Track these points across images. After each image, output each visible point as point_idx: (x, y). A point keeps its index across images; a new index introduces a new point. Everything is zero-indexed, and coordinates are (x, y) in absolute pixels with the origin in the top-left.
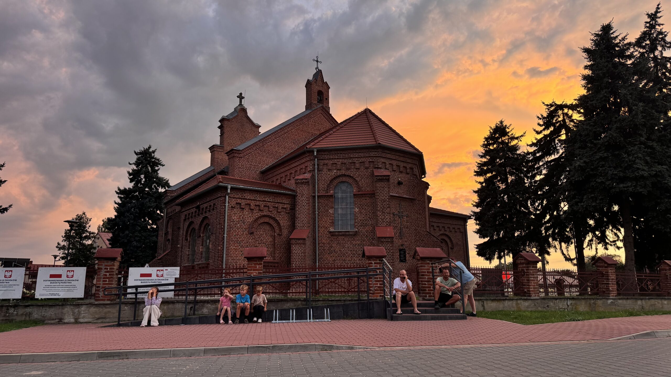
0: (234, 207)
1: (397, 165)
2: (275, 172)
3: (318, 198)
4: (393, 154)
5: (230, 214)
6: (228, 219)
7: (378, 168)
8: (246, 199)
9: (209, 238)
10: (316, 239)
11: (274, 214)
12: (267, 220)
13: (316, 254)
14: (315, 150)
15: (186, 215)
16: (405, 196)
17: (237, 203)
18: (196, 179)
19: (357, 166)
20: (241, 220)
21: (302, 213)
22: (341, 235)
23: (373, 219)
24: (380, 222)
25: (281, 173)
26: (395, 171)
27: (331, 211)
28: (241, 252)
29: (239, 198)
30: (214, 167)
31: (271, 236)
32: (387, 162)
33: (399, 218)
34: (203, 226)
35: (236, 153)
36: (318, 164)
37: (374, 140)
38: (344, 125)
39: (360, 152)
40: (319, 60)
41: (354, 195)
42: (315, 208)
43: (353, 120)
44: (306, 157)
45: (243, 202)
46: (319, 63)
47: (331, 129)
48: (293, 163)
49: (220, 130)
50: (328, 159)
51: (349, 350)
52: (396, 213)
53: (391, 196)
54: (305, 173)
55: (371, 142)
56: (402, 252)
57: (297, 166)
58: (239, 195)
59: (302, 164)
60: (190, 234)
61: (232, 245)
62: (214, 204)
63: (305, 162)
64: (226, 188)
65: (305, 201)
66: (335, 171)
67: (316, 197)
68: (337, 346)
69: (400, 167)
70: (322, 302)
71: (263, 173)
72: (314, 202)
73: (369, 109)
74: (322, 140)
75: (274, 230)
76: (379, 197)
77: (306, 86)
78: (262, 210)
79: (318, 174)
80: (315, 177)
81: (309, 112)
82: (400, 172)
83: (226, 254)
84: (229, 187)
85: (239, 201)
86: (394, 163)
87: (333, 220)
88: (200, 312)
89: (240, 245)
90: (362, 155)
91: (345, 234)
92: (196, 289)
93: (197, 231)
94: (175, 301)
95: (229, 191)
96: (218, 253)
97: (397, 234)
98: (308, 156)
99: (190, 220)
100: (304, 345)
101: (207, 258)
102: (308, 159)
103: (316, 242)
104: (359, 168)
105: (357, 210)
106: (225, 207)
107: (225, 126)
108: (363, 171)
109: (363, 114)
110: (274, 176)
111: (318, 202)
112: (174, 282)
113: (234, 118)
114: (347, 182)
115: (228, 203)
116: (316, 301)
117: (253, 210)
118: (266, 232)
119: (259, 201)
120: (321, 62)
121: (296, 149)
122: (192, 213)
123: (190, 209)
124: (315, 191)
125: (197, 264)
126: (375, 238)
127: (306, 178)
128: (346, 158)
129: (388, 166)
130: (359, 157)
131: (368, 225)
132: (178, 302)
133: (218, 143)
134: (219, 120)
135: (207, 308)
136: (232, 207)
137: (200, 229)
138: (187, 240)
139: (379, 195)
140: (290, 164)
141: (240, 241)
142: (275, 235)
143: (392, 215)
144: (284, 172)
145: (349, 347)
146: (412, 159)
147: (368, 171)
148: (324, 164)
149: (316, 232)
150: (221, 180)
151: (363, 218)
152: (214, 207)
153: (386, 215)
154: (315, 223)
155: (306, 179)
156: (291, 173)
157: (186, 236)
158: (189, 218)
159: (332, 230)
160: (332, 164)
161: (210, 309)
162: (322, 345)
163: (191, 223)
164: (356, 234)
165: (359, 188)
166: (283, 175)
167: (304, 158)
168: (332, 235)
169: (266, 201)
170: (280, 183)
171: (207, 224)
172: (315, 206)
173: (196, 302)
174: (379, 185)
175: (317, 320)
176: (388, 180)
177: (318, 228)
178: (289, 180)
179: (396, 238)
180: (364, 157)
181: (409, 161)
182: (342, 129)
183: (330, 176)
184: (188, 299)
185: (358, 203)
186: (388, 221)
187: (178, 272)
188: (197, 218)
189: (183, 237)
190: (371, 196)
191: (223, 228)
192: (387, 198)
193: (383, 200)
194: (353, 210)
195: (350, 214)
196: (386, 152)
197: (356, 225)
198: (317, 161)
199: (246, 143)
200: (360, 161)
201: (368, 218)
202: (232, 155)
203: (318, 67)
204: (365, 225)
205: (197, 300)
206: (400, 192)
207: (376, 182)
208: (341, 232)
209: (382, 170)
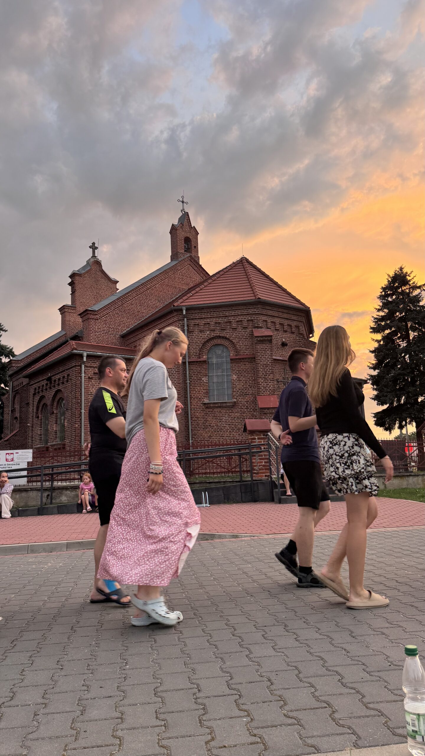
0: (92, 378)
1: (280, 324)
2: (137, 335)
3: (189, 364)
4: (275, 311)
5: (87, 386)
6: (85, 392)
7: (258, 327)
9: (64, 414)
10: (188, 413)
13: (188, 429)
14: (184, 308)
15: (35, 389)
18: (45, 346)
19: (234, 325)
22: (217, 407)
23: (253, 387)
24: (262, 390)
26: (278, 330)
27: (204, 379)
30: (65, 331)
32: (269, 320)
34: (56, 400)
35: (91, 314)
36: (188, 325)
37: (252, 295)
38: (217, 278)
39: (237, 310)
40: (185, 201)
41: (231, 359)
42: (186, 377)
43: (227, 272)
44: (174, 316)
46: (185, 204)
47: (201, 283)
48: (159, 324)
49: (70, 287)
50: (199, 319)
51: (234, 539)
52: (281, 379)
53: (274, 359)
55: (249, 297)
60: (42, 411)
62: (68, 375)
64: (81, 356)
66: (208, 332)
67: (187, 363)
68: (220, 535)
69: (284, 325)
70: (198, 485)
71: (123, 337)
72: (185, 370)
73: (246, 258)
74: (191, 296)
76: (260, 361)
77: (171, 233)
81: (174, 263)
82: (284, 331)
83: (84, 433)
84: (85, 354)
86: (277, 321)
87: (207, 389)
88: (58, 501)
90: (239, 312)
91: (221, 406)
92: (52, 475)
93: (49, 407)
94: (28, 488)
95: (85, 359)
96: (75, 431)
98: (176, 315)
99: (41, 394)
101: (63, 438)
102: (175, 319)
103: (188, 416)
104: (236, 328)
105: (235, 377)
106: (81, 378)
107: (76, 282)
108: (241, 332)
109: (238, 264)
110: (136, 341)
111: (189, 370)
112: (26, 467)
113: (87, 272)
114: (222, 345)
115: (85, 373)
120: (187, 203)
121: (161, 307)
122: (43, 386)
123: (39, 381)
125: (51, 445)
126: (257, 410)
128: (220, 317)
129: (269, 325)
130: (236, 315)
131: (248, 394)
132: (32, 490)
133: (69, 303)
134: (69, 275)
135: (66, 495)
136: (89, 378)
137: (52, 405)
138: (38, 417)
139: (260, 359)
143: (275, 382)
145: (233, 535)
146: (298, 315)
147: (247, 331)
148: (194, 325)
149: (187, 404)
150: (75, 347)
151: (242, 386)
152: (68, 378)
153: (269, 382)
154: (187, 394)
157: (37, 413)
158: (39, 392)
159: (206, 401)
160: (205, 324)
161: (70, 497)
163: (42, 397)
164: (234, 405)
165: (237, 351)
167: (171, 318)
168: (207, 408)
171: (60, 398)
172: (186, 373)
173: (53, 489)
174: (259, 347)
176: (270, 341)
177: (191, 399)
180: (241, 315)
181: (294, 318)
182: (215, 282)
183: (202, 338)
184: (44, 486)
185: (236, 369)
186: (271, 390)
187: (31, 455)
188: (49, 391)
189: (33, 415)
190: (251, 361)
191: (80, 403)
192: (270, 363)
193: (265, 365)
194: (230, 377)
195: (227, 382)
196: (267, 307)
197: (235, 395)
198: (187, 321)
199: (102, 303)
200: (237, 320)
201: (249, 386)
202: (87, 317)
203: (184, 209)
204: (245, 395)
205: (53, 486)
206: (283, 355)
207: (256, 344)
208: (217, 403)
209: (263, 330)
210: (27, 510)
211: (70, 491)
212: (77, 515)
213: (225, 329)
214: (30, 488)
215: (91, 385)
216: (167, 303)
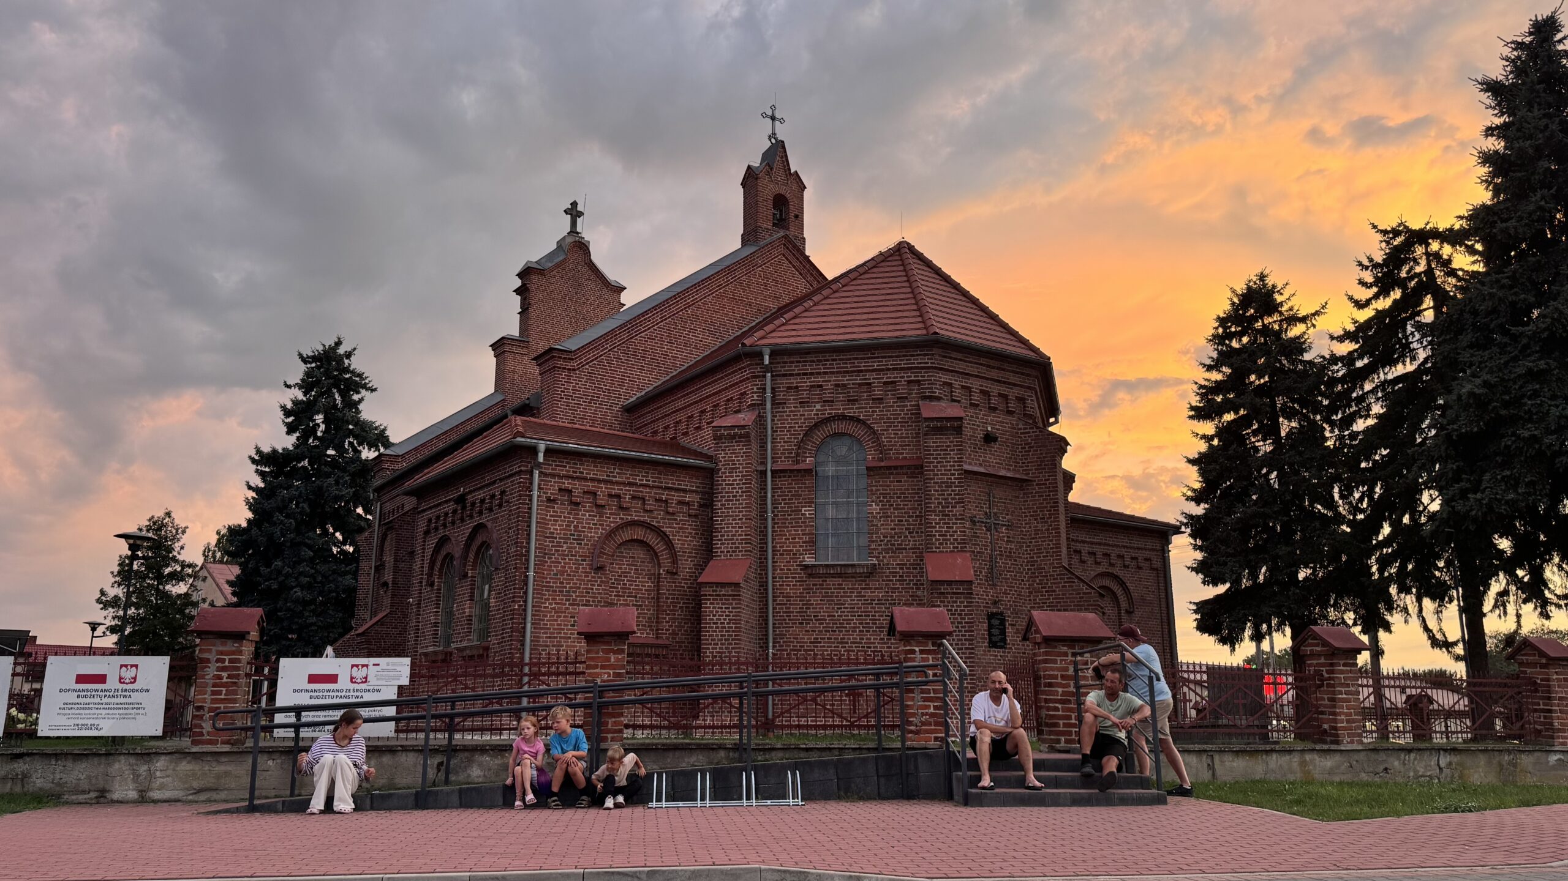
0: (554, 501)
1: (982, 391)
2: (661, 407)
3: (772, 477)
4: (970, 362)
5: (543, 519)
6: (537, 531)
7: (931, 398)
8: (585, 479)
9: (488, 578)
10: (767, 586)
11: (658, 519)
12: (639, 533)
13: (767, 624)
14: (766, 353)
15: (430, 520)
16: (1003, 473)
17: (560, 490)
18: (457, 426)
19: (877, 392)
20: (571, 535)
21: (732, 516)
22: (833, 576)
23: (917, 532)
24: (937, 540)
25: (677, 411)
26: (977, 405)
27: (807, 511)
28: (571, 617)
29: (568, 477)
30: (504, 393)
31: (650, 576)
32: (957, 382)
33: (987, 530)
34: (474, 548)
35: (560, 358)
36: (773, 389)
37: (921, 325)
38: (843, 286)
39: (885, 357)
40: (778, 116)
41: (868, 469)
42: (766, 504)
43: (864, 273)
44: (743, 368)
45: (578, 488)
46: (777, 123)
47: (807, 297)
48: (709, 384)
49: (519, 298)
50: (799, 375)
52: (980, 516)
53: (966, 471)
54: (738, 412)
55: (913, 331)
56: (995, 622)
57: (720, 391)
58: (568, 469)
59: (730, 386)
60: (441, 570)
61: (548, 599)
62: (503, 493)
63: (741, 382)
64: (534, 450)
65: (737, 484)
66: (818, 406)
67: (769, 474)
69: (989, 396)
70: (780, 754)
71: (629, 410)
72: (764, 488)
73: (908, 244)
74: (783, 324)
75: (658, 560)
76: (934, 475)
77: (743, 184)
78: (627, 509)
79: (772, 412)
80: (766, 421)
81: (749, 250)
82: (990, 408)
83: (532, 624)
84: (542, 447)
85: (567, 484)
86: (975, 384)
87: (813, 534)
88: (462, 777)
89: (569, 600)
90: (889, 363)
91: (843, 573)
92: (452, 717)
93: (457, 562)
94: (397, 746)
95: (541, 458)
96: (511, 619)
97: (981, 572)
98: (749, 365)
99: (441, 532)
100: (731, 869)
101: (484, 634)
102: (746, 374)
103: (767, 593)
104: (882, 399)
105: (875, 508)
106: (530, 500)
107: (532, 287)
108: (892, 406)
109: (891, 255)
110: (657, 420)
111: (772, 489)
112: (395, 697)
113: (558, 266)
114: (850, 435)
115: (539, 488)
116: (764, 750)
117: (603, 506)
118: (636, 565)
119: (618, 483)
120: (782, 121)
121: (716, 347)
122: (446, 514)
123: (440, 504)
124: (766, 458)
125: (458, 649)
126: (923, 584)
127: (743, 423)
128: (847, 372)
129: (957, 393)
130: (882, 370)
131: (905, 549)
132: (405, 749)
133: (515, 332)
134: (517, 273)
135: (480, 765)
136: (549, 500)
137: (465, 557)
138: (432, 585)
139: (933, 471)
140: (700, 388)
141: (570, 588)
142: (659, 574)
143: (968, 524)
144: (685, 407)
146: (1023, 374)
147: (907, 406)
148: (789, 388)
149: (766, 566)
150: (521, 429)
151: (892, 529)
152: (501, 499)
153: (953, 524)
154: (766, 543)
155: (743, 427)
156: (703, 412)
157: (430, 575)
158: (436, 529)
159: (809, 560)
160: (811, 386)
161: (490, 770)
162: (779, 871)
163: (444, 541)
164: (872, 572)
165: (882, 450)
166: (682, 416)
167: (736, 371)
168: (810, 575)
169: (636, 484)
170: (675, 438)
171: (484, 543)
172: (766, 497)
173: (453, 750)
174: (932, 442)
175: (769, 802)
176: (959, 430)
177: (774, 555)
178: (698, 428)
179: (978, 584)
180: (894, 369)
181: (1013, 378)
182: (837, 295)
183: (805, 419)
184: (431, 742)
185: (878, 490)
186: (957, 539)
187: (407, 671)
188: (459, 527)
189: (422, 578)
190: (914, 473)
191: (525, 556)
192: (955, 479)
193: (944, 483)
194: (865, 508)
195: (858, 519)
196: (954, 355)
197: (874, 549)
198: (772, 380)
199: (585, 334)
200: (885, 380)
201: (906, 529)
202: (550, 364)
203: (775, 134)
204: (896, 549)
205: (454, 743)
206: (989, 462)
207: (925, 435)
208: (833, 566)
209: (943, 404)
210: (391, 795)
211: (489, 755)
212: (502, 813)
213: (856, 400)
214: (401, 746)
215: (551, 516)
216: (732, 338)
